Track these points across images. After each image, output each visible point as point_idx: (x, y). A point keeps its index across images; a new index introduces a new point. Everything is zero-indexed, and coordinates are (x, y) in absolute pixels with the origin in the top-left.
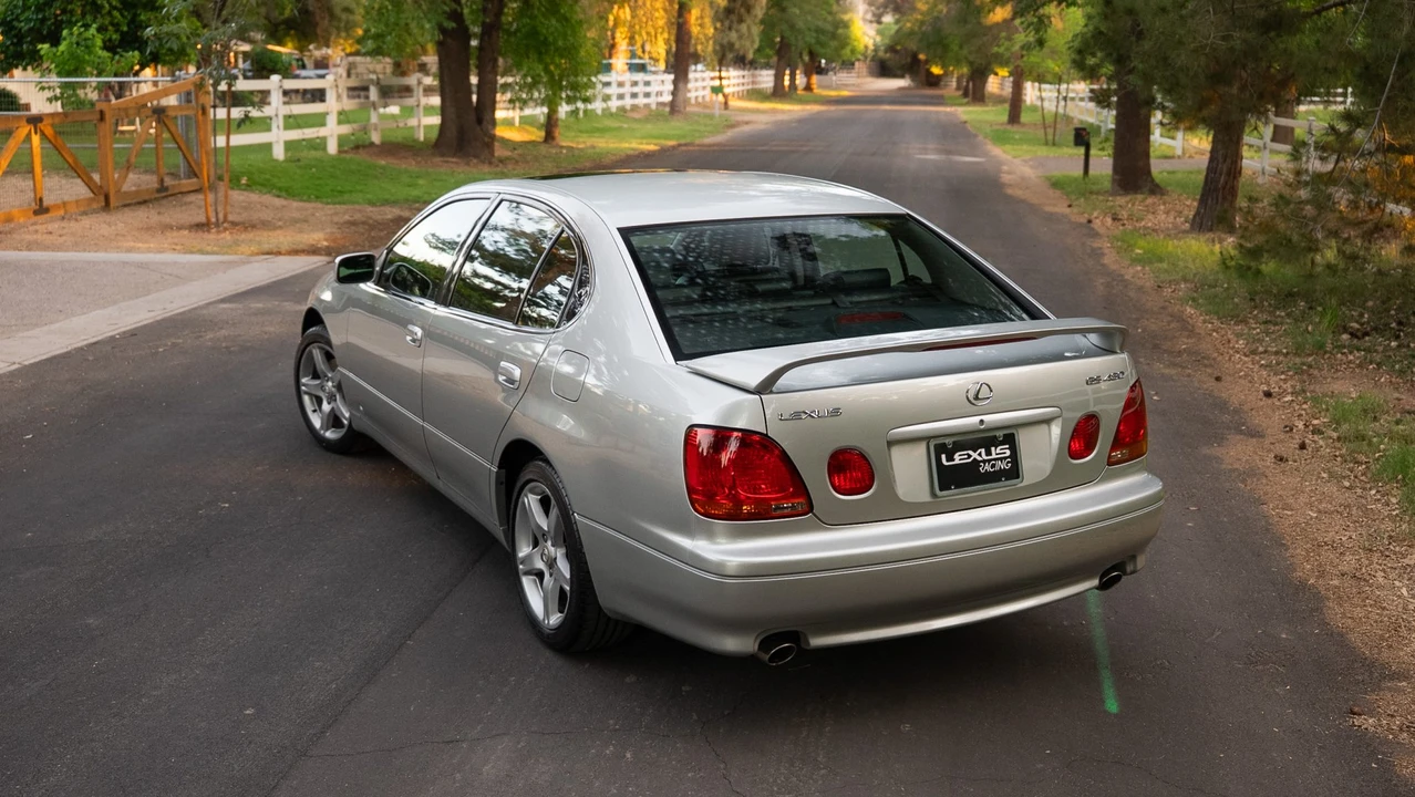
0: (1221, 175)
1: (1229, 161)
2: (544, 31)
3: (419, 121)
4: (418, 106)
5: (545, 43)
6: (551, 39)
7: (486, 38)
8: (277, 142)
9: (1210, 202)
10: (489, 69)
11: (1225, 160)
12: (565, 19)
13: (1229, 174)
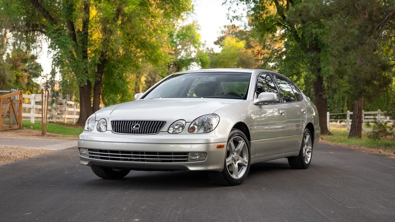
0: (356, 123)
1: (359, 118)
2: (118, 84)
3: (65, 116)
4: (65, 110)
5: (118, 88)
6: (120, 87)
7: (97, 86)
8: (33, 117)
9: (353, 131)
10: (98, 96)
11: (357, 119)
12: (124, 80)
13: (359, 122)
